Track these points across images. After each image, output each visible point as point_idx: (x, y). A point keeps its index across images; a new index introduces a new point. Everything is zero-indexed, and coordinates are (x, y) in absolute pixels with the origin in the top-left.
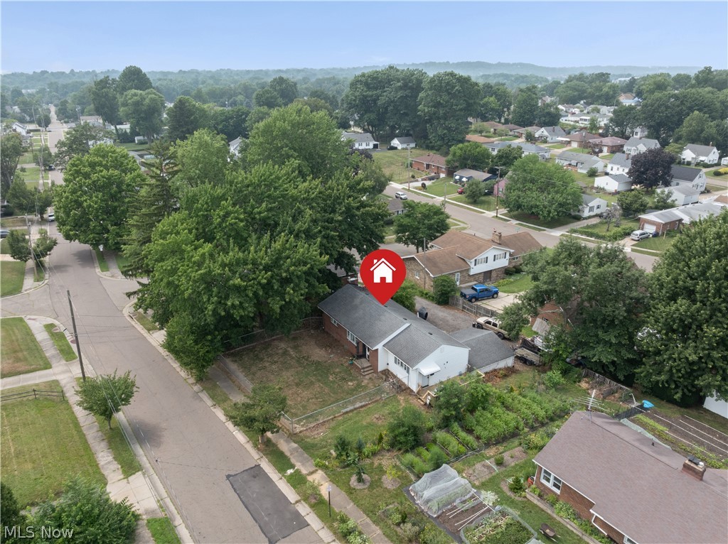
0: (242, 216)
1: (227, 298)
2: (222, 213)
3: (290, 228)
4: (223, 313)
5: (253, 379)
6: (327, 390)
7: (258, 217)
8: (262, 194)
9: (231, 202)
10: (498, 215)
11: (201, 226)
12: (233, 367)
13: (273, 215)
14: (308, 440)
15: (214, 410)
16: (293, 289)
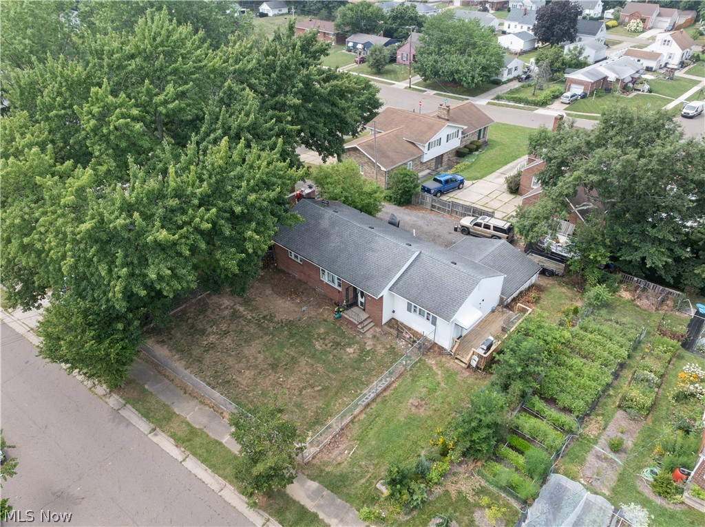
0: (135, 112)
1: (144, 262)
2: (95, 110)
3: (223, 124)
4: (143, 293)
5: (202, 371)
6: (320, 368)
7: (164, 111)
8: (161, 69)
9: (109, 88)
10: (412, 86)
11: (58, 135)
12: (162, 352)
13: (188, 105)
14: (329, 469)
15: (156, 439)
16: (256, 231)
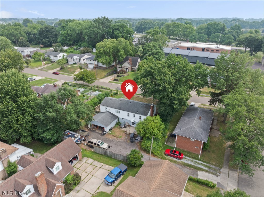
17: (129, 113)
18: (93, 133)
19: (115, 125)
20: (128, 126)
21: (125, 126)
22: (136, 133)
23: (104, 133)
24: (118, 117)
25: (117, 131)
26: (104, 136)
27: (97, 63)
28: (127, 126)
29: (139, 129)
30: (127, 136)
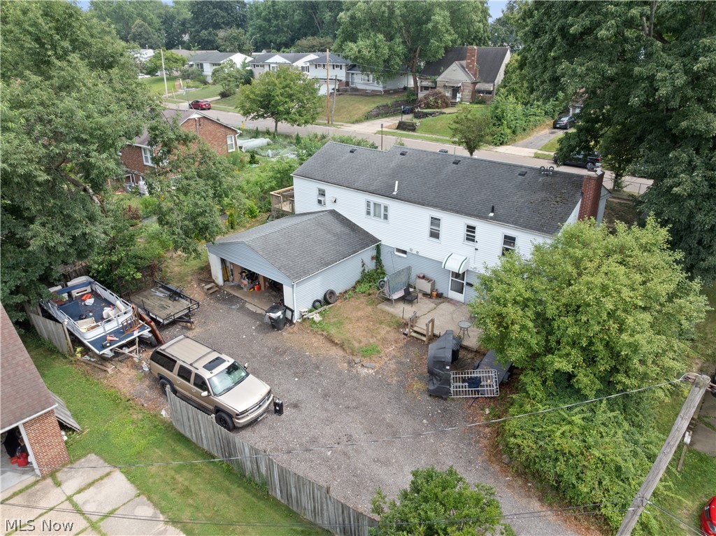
17: (437, 214)
18: (222, 308)
19: (358, 282)
20: (425, 295)
21: (407, 293)
22: (472, 341)
23: (273, 315)
24: (374, 240)
25: (360, 313)
26: (275, 334)
27: (344, 75)
28: (420, 295)
29: (498, 308)
30: (414, 351)
